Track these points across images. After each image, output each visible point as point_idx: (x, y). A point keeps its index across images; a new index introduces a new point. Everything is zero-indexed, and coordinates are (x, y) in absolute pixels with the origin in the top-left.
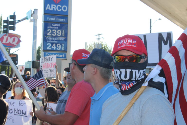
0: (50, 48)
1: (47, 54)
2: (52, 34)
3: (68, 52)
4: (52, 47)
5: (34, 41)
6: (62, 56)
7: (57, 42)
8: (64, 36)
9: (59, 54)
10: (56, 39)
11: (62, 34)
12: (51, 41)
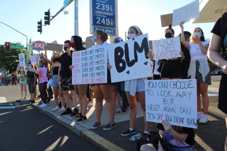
0: (99, 22)
1: (97, 28)
2: (101, 9)
3: (116, 28)
4: (102, 22)
5: (76, 21)
6: (112, 32)
7: (106, 16)
8: (112, 11)
9: (109, 29)
10: (105, 13)
11: (110, 9)
12: (100, 16)
